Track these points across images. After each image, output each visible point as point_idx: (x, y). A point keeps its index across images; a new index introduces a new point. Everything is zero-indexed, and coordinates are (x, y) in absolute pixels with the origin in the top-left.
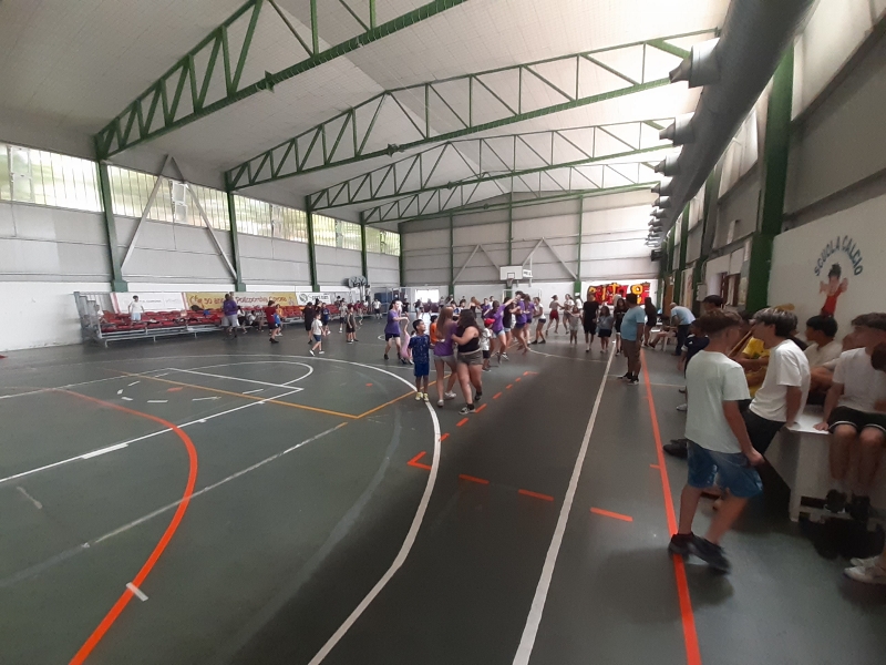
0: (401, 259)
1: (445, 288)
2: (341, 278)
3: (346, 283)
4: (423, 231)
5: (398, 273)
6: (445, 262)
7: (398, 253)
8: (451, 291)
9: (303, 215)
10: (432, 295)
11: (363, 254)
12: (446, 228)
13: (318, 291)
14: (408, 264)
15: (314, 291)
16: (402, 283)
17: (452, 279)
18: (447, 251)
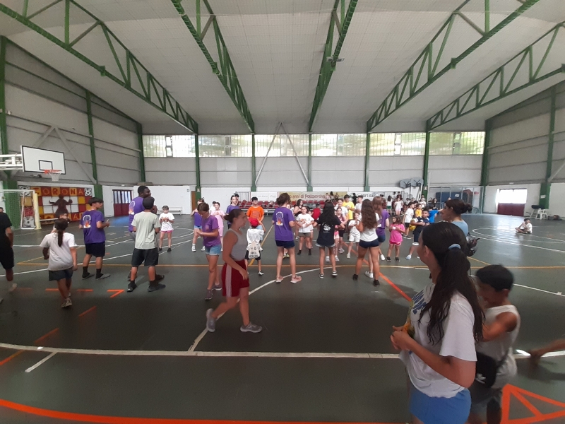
0: (486, 157)
1: (536, 187)
2: (396, 180)
3: (398, 185)
4: (516, 122)
5: (480, 172)
6: (541, 154)
7: (481, 151)
8: (545, 190)
9: (364, 136)
10: (519, 196)
11: (426, 157)
12: (546, 112)
13: (368, 191)
14: (493, 162)
15: (364, 191)
16: (484, 182)
17: (548, 175)
18: (546, 140)
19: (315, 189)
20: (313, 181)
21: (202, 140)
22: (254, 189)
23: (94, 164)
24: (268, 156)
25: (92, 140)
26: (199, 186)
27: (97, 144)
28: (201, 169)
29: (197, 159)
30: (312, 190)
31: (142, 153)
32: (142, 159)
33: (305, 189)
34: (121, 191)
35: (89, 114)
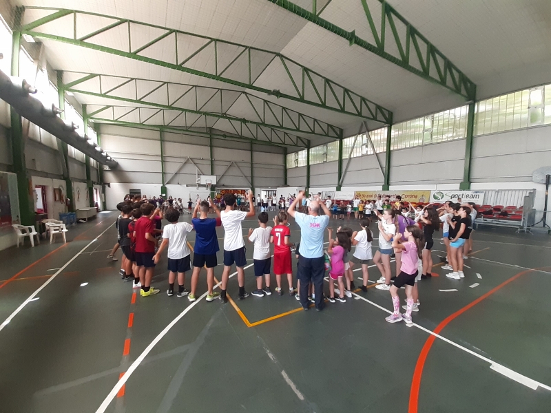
15: (462, 188)
19: (391, 188)
20: (392, 179)
21: (312, 151)
22: (339, 189)
23: (252, 177)
24: (352, 156)
25: (252, 164)
26: (308, 186)
27: (254, 166)
28: (311, 173)
29: (308, 166)
30: (388, 190)
31: (285, 166)
32: (286, 170)
33: (380, 188)
34: (269, 191)
35: (252, 151)
